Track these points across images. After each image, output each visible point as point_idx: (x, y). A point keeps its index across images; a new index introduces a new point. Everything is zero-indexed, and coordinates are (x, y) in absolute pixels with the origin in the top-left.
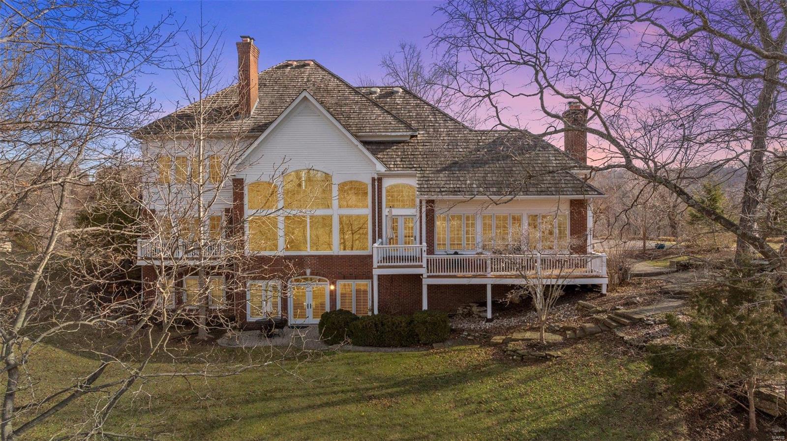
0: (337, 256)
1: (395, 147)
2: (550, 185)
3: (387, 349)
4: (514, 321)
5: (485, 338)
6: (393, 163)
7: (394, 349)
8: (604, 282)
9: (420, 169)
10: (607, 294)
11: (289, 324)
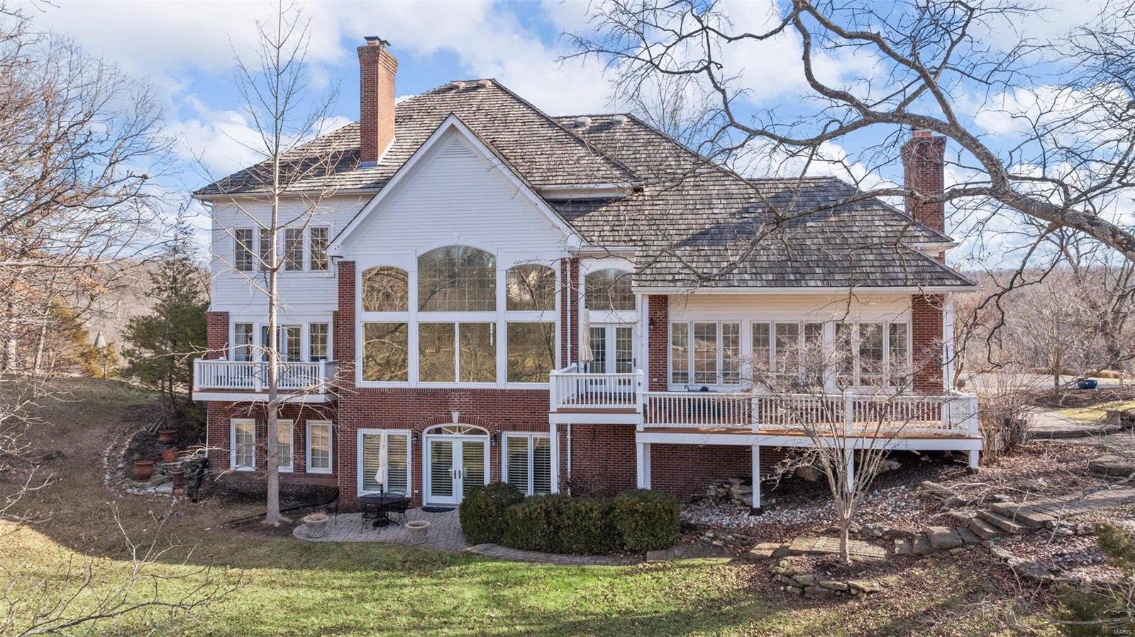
0: (503, 391)
1: (604, 209)
2: (873, 270)
3: (564, 557)
4: (800, 515)
5: (743, 545)
6: (597, 234)
7: (578, 559)
8: (974, 447)
9: (642, 243)
10: (980, 469)
11: (424, 504)
